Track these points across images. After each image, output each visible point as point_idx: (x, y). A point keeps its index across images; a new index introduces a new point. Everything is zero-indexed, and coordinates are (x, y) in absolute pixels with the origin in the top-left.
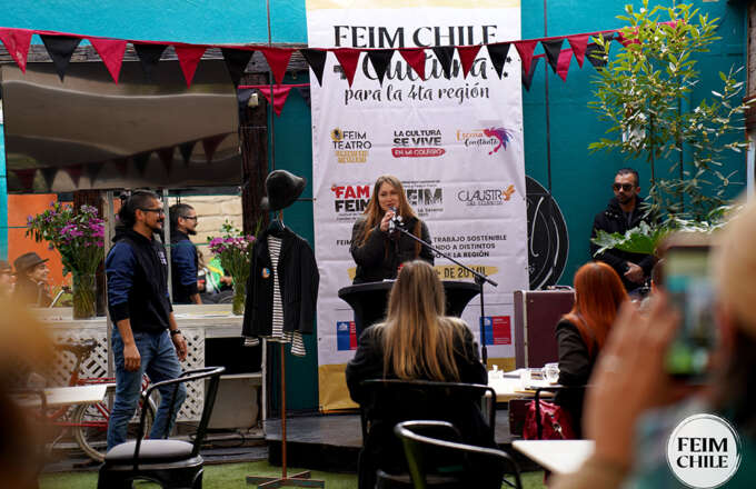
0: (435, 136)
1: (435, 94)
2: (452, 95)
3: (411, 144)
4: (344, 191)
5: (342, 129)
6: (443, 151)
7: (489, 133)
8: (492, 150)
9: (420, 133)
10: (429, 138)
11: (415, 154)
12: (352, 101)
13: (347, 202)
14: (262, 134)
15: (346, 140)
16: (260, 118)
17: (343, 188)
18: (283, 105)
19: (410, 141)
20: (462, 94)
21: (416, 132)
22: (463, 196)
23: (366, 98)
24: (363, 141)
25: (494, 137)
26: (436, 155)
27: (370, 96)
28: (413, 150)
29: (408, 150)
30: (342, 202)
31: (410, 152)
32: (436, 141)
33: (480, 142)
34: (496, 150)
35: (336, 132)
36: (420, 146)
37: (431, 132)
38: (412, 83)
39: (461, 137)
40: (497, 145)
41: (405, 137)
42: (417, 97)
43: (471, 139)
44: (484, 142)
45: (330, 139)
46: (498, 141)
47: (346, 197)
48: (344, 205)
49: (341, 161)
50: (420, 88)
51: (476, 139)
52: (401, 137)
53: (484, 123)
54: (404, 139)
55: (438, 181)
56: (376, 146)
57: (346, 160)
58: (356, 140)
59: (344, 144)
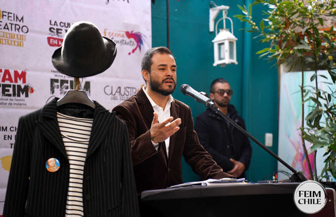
4: (1, 75)
7: (130, 35)
8: (131, 51)
15: (4, 21)
22: (108, 90)
24: (21, 24)
25: (132, 40)
33: (122, 42)
34: (133, 51)
39: (107, 34)
40: (134, 47)
41: (59, 27)
43: (116, 39)
44: (126, 43)
46: (136, 43)
47: (4, 80)
51: (120, 39)
52: (55, 27)
54: (58, 30)
56: (33, 31)
57: (4, 42)
58: (15, 22)
59: (3, 25)
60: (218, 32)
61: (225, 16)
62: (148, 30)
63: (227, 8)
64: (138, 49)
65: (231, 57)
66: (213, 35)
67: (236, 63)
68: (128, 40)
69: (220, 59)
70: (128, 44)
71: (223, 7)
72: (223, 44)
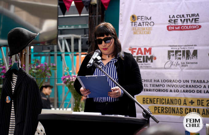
0: (195, 17)
3: (180, 23)
4: (136, 51)
5: (137, 15)
6: (200, 27)
9: (185, 16)
10: (191, 19)
11: (181, 29)
15: (139, 21)
17: (136, 49)
18: (109, 2)
19: (179, 21)
21: (183, 15)
26: (195, 29)
28: (181, 26)
31: (178, 28)
32: (195, 20)
35: (133, 17)
36: (185, 24)
37: (193, 15)
41: (176, 18)
45: (129, 20)
47: (137, 54)
49: (135, 33)
54: (175, 20)
55: (195, 46)
56: (158, 24)
58: (145, 21)
59: (138, 23)
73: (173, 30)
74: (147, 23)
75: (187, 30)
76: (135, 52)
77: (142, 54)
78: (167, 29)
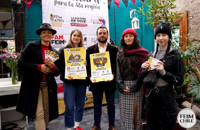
0: (84, 20)
1: (84, 6)
2: (89, 7)
3: (77, 22)
5: (53, 15)
6: (87, 25)
7: (100, 20)
9: (79, 19)
10: (82, 20)
12: (57, 5)
13: (56, 41)
14: (22, 15)
15: (55, 18)
16: (22, 9)
18: (31, 4)
19: (76, 21)
20: (92, 7)
21: (78, 18)
22: (93, 40)
23: (62, 4)
24: (61, 19)
25: (102, 22)
26: (85, 26)
27: (63, 4)
28: (77, 24)
29: (76, 24)
30: (54, 41)
31: (76, 25)
32: (84, 22)
33: (98, 23)
35: (51, 15)
36: (79, 23)
37: (83, 19)
38: (77, 2)
39: (92, 21)
40: (102, 25)
41: (75, 19)
42: (78, 6)
43: (95, 22)
45: (49, 17)
46: (103, 23)
47: (55, 39)
48: (54, 42)
49: (53, 26)
50: (79, 4)
51: (97, 22)
52: (73, 19)
53: (99, 17)
55: (85, 35)
56: (65, 21)
57: (55, 26)
58: (59, 19)
59: (54, 20)
60: (133, 18)
61: (135, 13)
62: (107, 18)
63: (136, 10)
64: (104, 25)
65: (137, 26)
66: (131, 19)
67: (139, 28)
68: (100, 22)
69: (134, 27)
70: (100, 24)
71: (134, 10)
72: (134, 22)
73: (73, 26)
74: (60, 20)
75: (80, 26)
76: (54, 37)
77: (58, 39)
78: (70, 25)
